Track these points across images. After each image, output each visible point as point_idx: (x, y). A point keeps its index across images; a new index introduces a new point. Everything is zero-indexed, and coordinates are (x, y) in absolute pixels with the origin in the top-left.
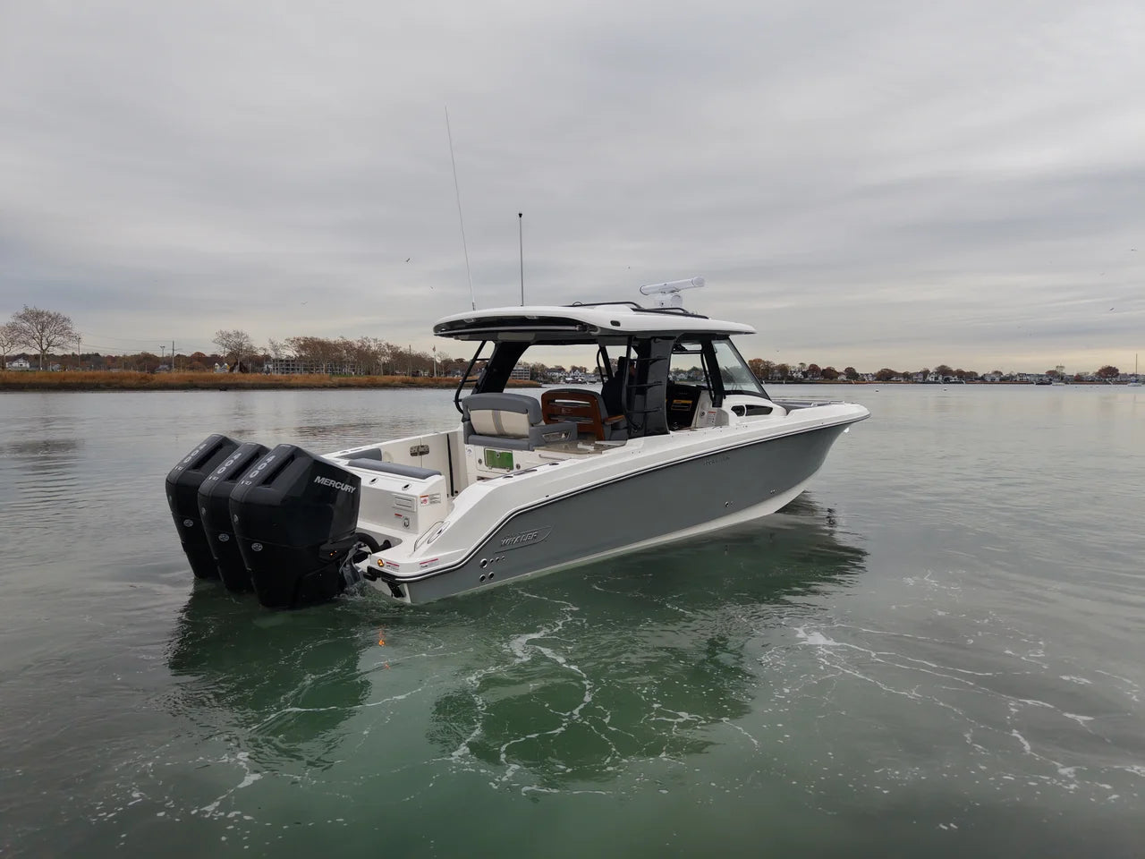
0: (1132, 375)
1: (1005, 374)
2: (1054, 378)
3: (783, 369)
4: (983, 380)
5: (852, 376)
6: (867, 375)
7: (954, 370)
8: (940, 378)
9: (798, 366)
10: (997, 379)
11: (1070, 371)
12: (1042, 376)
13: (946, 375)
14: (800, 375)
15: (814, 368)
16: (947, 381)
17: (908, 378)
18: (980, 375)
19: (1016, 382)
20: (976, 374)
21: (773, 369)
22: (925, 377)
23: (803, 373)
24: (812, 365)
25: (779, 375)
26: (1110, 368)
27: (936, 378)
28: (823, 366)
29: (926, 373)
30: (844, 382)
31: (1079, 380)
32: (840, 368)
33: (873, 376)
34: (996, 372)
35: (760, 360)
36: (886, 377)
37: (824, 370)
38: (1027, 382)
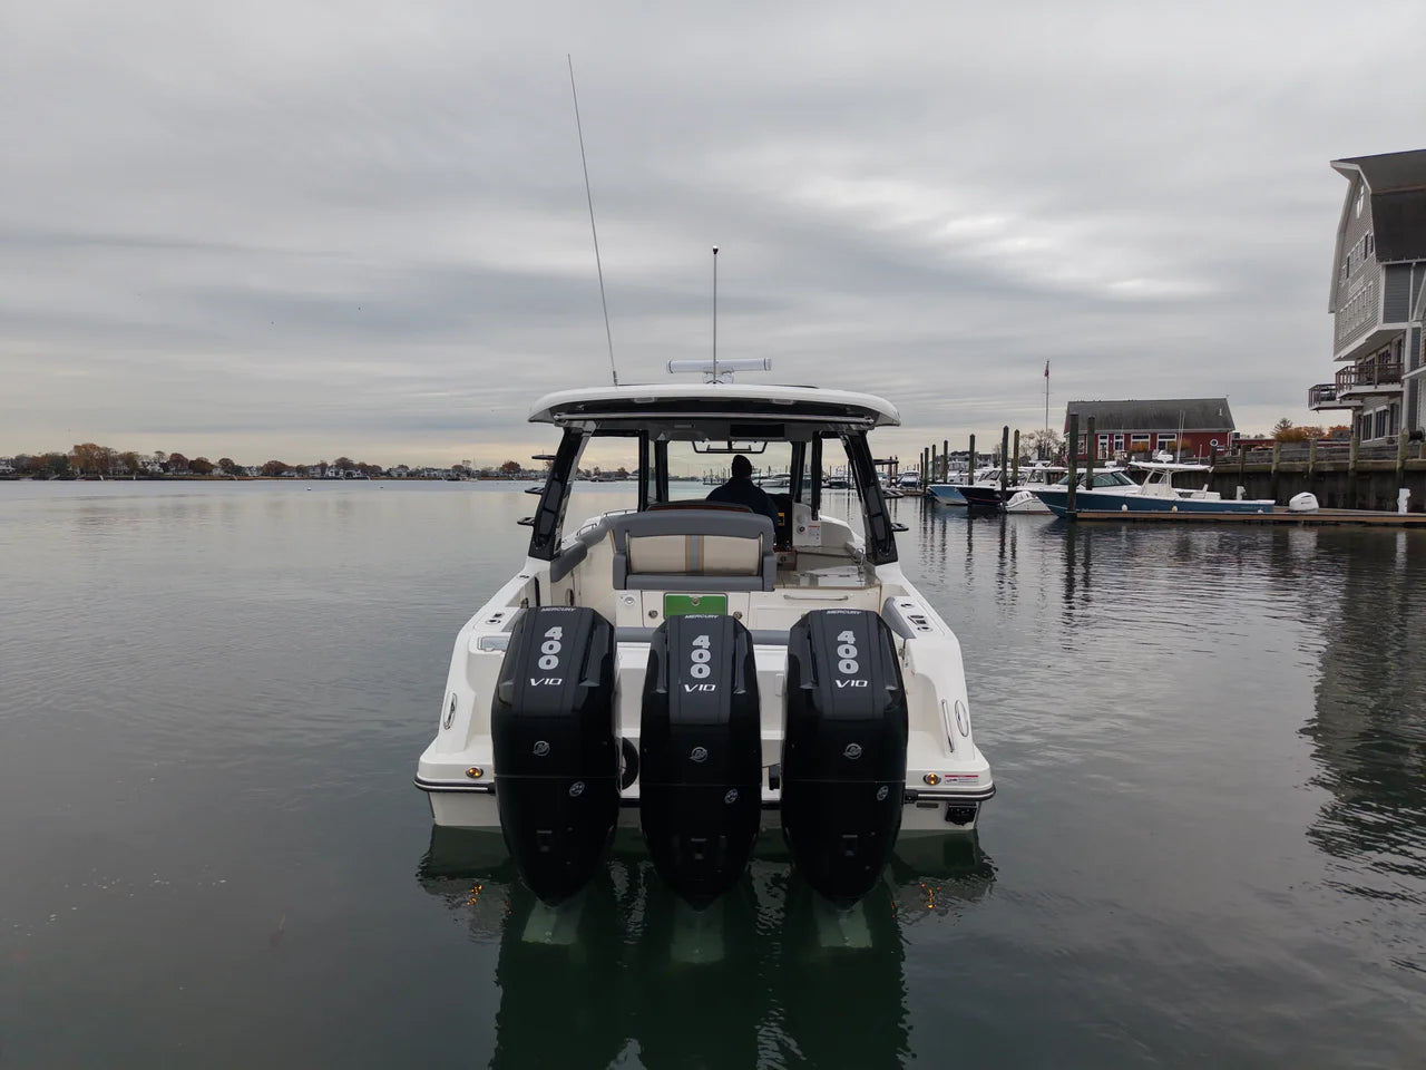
0: (532, 471)
1: (412, 467)
2: (459, 473)
3: (130, 459)
4: (388, 475)
5: (232, 471)
6: (250, 468)
7: (356, 462)
8: (341, 473)
9: (153, 455)
10: (404, 474)
11: (476, 467)
12: (448, 471)
13: (347, 470)
14: (157, 468)
15: (177, 459)
16: (349, 476)
17: (303, 472)
18: (385, 469)
19: (424, 478)
20: (380, 469)
21: (114, 460)
22: (323, 472)
23: (162, 465)
24: (174, 455)
25: (126, 468)
26: (512, 463)
27: (337, 473)
28: (191, 457)
29: (323, 467)
30: (221, 478)
31: (485, 475)
32: (214, 460)
33: (258, 469)
34: (402, 467)
35: (93, 447)
36: (275, 471)
37: (192, 461)
38: (435, 478)
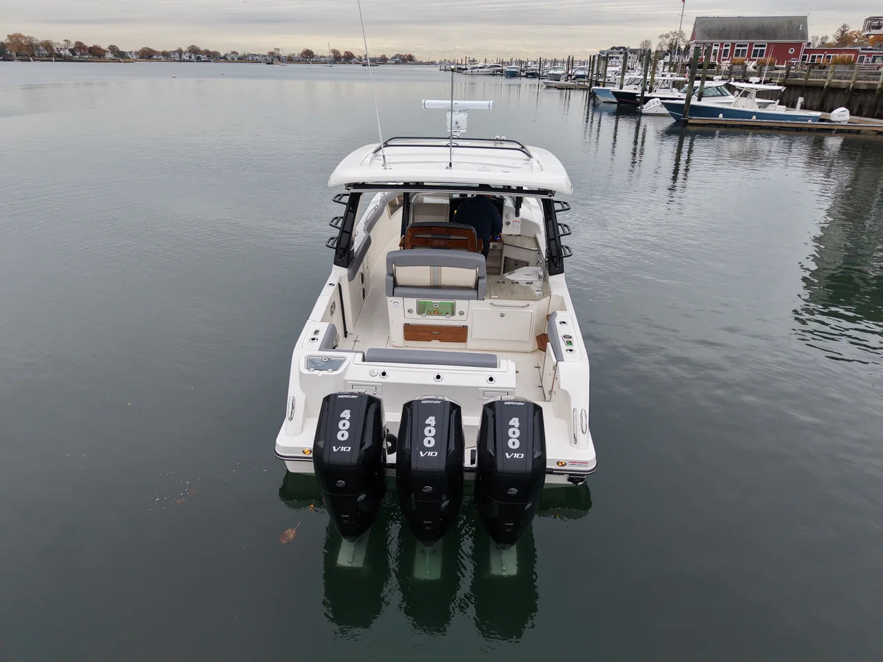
0: (322, 57)
1: (240, 53)
2: (273, 58)
3: (48, 45)
4: (225, 58)
5: (120, 56)
6: (131, 53)
7: (202, 49)
8: (193, 57)
9: (62, 43)
10: (236, 58)
11: (284, 53)
12: (265, 56)
13: (198, 55)
14: (67, 52)
15: (80, 46)
16: (198, 59)
17: (166, 56)
18: (222, 54)
19: (249, 61)
20: (219, 54)
21: (37, 47)
22: (180, 56)
23: (71, 50)
24: (77, 43)
25: (45, 52)
26: (308, 51)
27: (190, 57)
28: (89, 44)
29: (180, 52)
30: (112, 60)
31: (290, 60)
32: (105, 46)
33: (137, 53)
34: (233, 53)
35: (20, 36)
36: (147, 55)
37: (90, 48)
38: (257, 62)
